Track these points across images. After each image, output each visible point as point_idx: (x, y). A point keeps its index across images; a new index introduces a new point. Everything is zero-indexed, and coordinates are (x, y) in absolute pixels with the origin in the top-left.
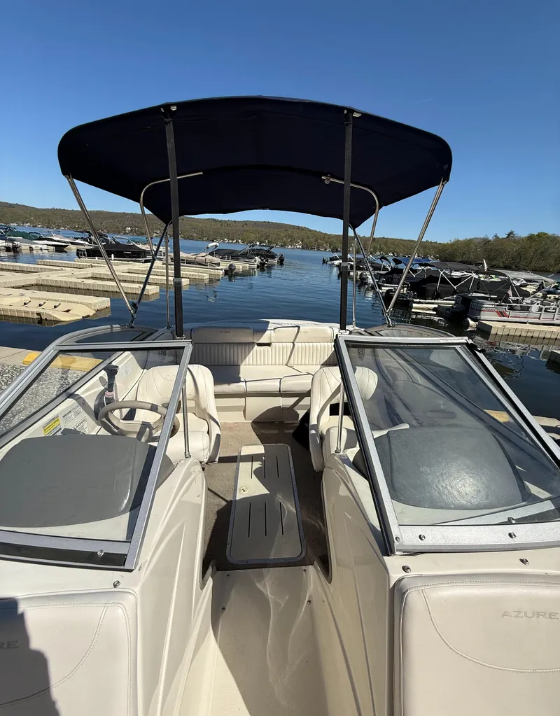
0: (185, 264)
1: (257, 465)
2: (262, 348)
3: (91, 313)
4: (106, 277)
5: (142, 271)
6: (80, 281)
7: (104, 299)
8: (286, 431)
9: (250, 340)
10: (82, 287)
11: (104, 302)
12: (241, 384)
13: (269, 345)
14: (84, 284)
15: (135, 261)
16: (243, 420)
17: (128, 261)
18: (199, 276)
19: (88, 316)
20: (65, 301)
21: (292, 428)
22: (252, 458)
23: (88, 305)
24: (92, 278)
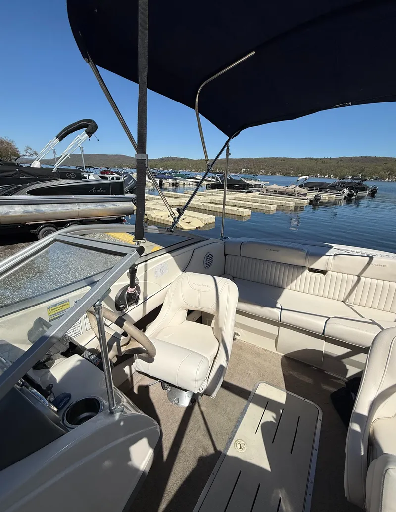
0: (277, 194)
1: (270, 417)
2: (314, 274)
3: (202, 225)
4: (218, 202)
5: (243, 198)
6: (201, 204)
7: (212, 216)
8: (325, 387)
9: (301, 262)
10: (202, 208)
11: (211, 219)
12: (275, 310)
13: (324, 272)
14: (204, 206)
15: (240, 192)
16: (273, 349)
17: (236, 192)
18: (286, 204)
19: (200, 227)
20: (188, 216)
21: (334, 385)
22: (267, 404)
23: (201, 220)
24: (210, 202)
